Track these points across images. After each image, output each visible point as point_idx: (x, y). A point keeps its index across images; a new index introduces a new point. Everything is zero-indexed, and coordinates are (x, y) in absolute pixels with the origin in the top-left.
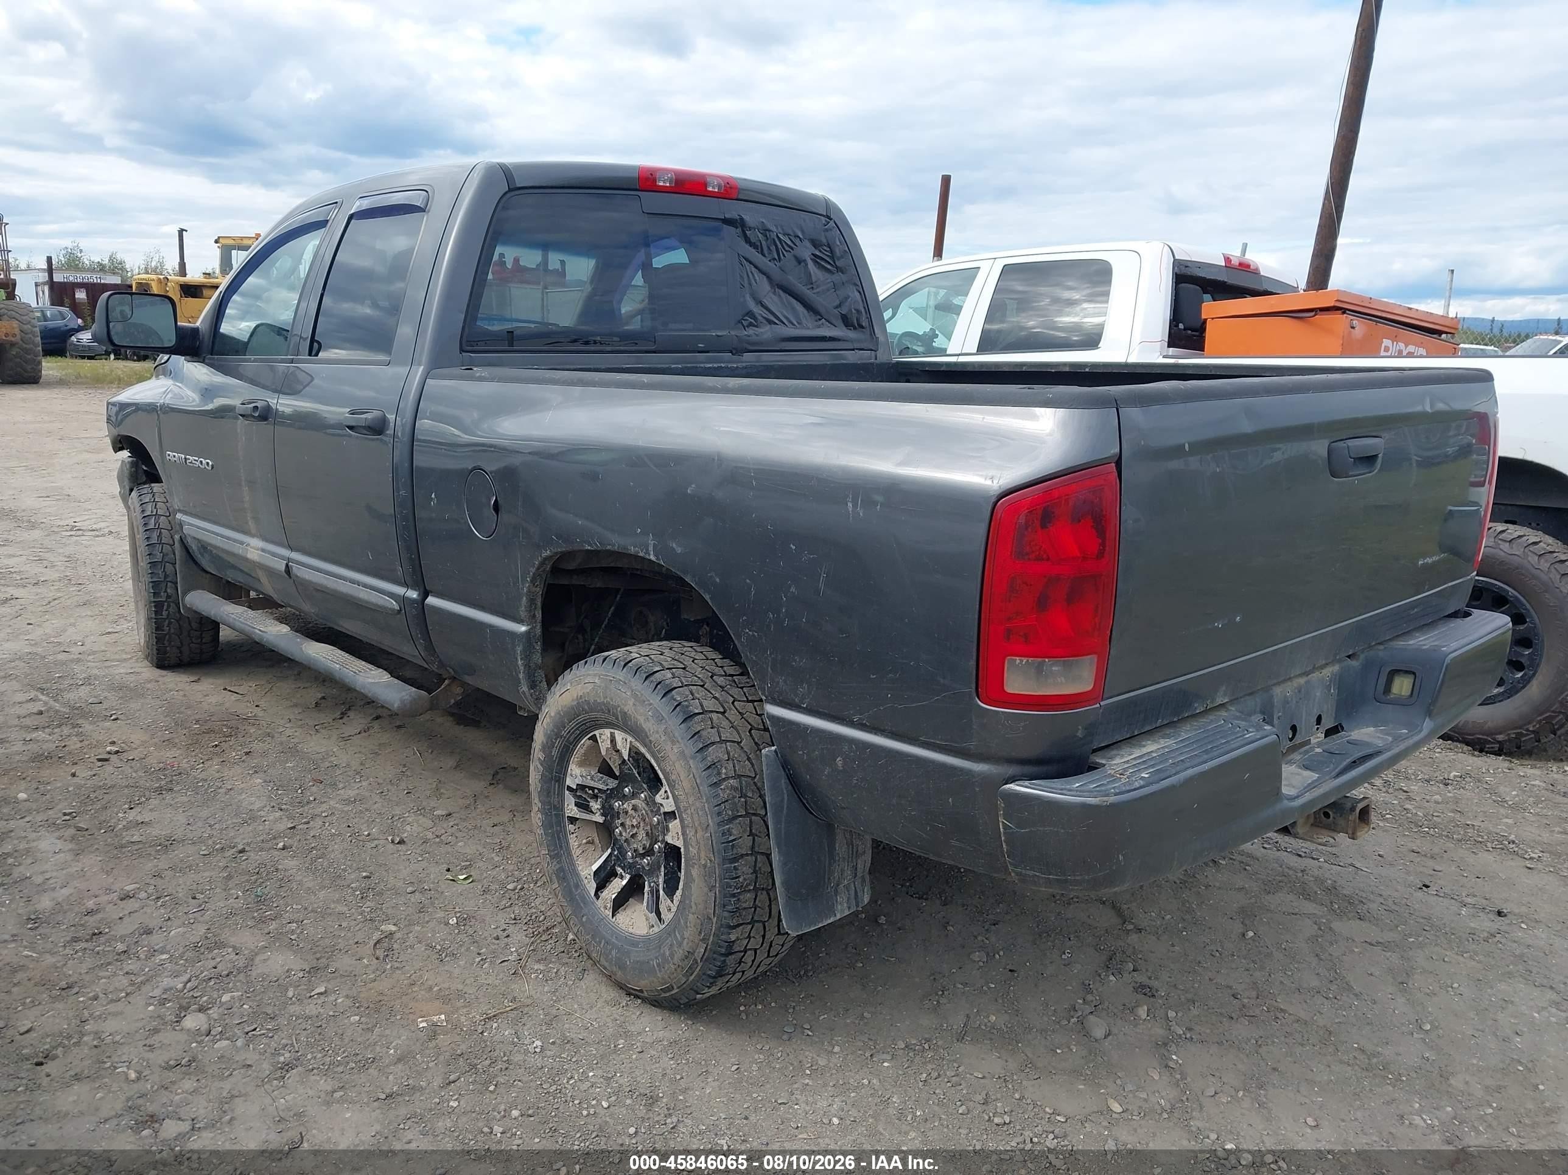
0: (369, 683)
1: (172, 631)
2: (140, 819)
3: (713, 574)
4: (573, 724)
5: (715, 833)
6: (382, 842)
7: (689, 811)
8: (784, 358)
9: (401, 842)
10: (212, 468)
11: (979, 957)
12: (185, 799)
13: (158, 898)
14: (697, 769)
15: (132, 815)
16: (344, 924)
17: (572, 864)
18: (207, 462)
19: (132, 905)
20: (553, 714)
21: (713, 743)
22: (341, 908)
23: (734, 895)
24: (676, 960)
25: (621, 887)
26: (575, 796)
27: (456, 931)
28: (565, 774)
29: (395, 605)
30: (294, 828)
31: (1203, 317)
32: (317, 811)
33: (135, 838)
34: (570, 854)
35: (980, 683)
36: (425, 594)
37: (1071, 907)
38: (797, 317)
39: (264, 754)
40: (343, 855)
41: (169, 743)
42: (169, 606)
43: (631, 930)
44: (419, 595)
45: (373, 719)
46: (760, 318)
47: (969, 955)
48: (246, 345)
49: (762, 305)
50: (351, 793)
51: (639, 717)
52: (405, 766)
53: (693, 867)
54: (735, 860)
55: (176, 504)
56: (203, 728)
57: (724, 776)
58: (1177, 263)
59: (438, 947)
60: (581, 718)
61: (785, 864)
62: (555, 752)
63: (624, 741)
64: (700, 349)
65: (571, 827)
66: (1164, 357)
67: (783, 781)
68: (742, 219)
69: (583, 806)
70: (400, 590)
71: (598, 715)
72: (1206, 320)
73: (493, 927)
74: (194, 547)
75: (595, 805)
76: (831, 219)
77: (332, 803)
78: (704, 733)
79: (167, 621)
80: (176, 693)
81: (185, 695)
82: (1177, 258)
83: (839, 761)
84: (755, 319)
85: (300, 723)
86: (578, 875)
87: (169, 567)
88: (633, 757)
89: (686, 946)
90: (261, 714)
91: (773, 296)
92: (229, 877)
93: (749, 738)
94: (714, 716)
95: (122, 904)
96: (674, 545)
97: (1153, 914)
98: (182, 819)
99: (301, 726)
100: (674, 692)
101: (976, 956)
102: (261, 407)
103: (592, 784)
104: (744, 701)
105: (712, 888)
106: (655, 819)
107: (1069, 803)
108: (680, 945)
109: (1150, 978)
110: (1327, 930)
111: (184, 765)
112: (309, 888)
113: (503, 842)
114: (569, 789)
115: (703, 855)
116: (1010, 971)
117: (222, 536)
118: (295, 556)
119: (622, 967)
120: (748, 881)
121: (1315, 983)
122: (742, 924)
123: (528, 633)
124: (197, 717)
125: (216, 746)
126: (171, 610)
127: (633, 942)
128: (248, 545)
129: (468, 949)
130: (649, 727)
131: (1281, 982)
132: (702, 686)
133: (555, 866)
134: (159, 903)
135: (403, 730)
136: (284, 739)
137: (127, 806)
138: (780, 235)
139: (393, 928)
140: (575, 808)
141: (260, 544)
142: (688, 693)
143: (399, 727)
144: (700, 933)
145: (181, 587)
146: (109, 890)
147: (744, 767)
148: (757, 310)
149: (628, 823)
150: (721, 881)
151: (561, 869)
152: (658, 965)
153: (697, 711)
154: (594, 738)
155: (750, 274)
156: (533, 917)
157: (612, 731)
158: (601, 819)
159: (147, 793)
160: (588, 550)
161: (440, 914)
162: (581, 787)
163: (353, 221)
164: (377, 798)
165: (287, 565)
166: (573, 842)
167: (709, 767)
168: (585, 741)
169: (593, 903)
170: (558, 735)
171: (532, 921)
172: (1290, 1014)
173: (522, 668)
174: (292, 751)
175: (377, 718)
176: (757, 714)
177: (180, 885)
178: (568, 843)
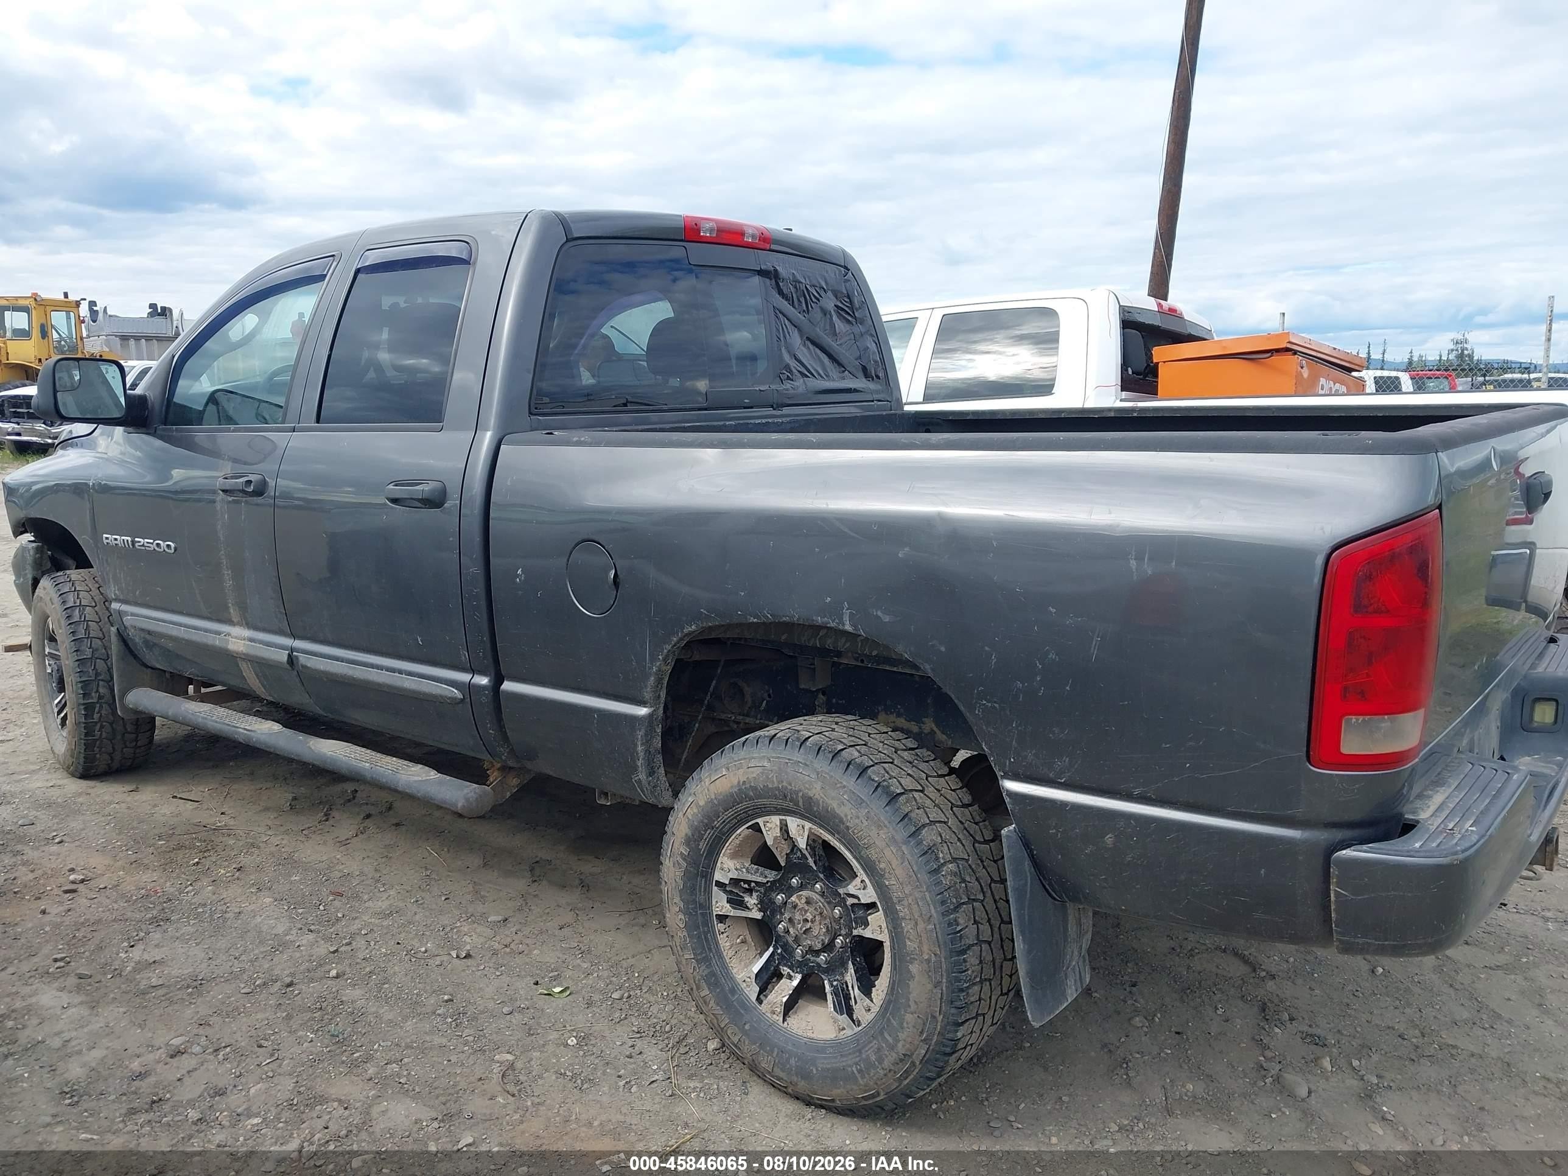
0: (416, 781)
1: (104, 735)
2: (148, 957)
3: (934, 642)
4: (730, 812)
5: (940, 924)
6: (445, 958)
7: (905, 903)
8: (816, 411)
9: (468, 956)
10: (175, 550)
11: (1140, 1021)
12: (191, 929)
13: (216, 1051)
14: (912, 856)
15: (136, 954)
16: (454, 1059)
17: (725, 967)
18: (166, 545)
19: (186, 1062)
20: (702, 803)
21: (924, 826)
22: (438, 1040)
23: (962, 990)
24: (886, 1063)
25: (793, 988)
26: (725, 891)
27: (581, 1053)
28: (713, 869)
29: (456, 693)
30: (336, 951)
31: (1155, 361)
32: (356, 926)
33: (154, 981)
34: (721, 956)
35: (1312, 745)
36: (498, 680)
37: (1196, 958)
38: (824, 369)
39: (259, 868)
40: (409, 977)
41: (136, 864)
42: (101, 707)
43: (810, 1034)
44: (490, 681)
45: (364, 818)
46: (794, 370)
47: (1130, 1019)
48: (201, 413)
49: (796, 359)
50: (382, 904)
51: (829, 802)
52: (427, 869)
53: (911, 963)
54: (963, 952)
55: (112, 591)
56: (170, 843)
57: (942, 861)
58: (1124, 311)
59: (568, 1073)
60: (740, 807)
61: (1029, 952)
62: (702, 845)
63: (800, 830)
64: (745, 405)
65: (721, 927)
66: (1121, 400)
67: (1026, 863)
68: (776, 270)
69: (737, 902)
70: (465, 677)
71: (765, 801)
72: (1158, 363)
73: (618, 1043)
74: (137, 639)
75: (751, 900)
76: (849, 270)
77: (365, 918)
78: (913, 815)
79: (99, 725)
80: (117, 806)
81: (129, 808)
82: (1121, 304)
83: (1109, 839)
84: (791, 372)
85: (282, 829)
86: (732, 979)
87: (101, 665)
88: (810, 845)
89: (901, 1048)
90: (232, 822)
91: (803, 348)
92: (289, 1017)
93: (953, 817)
94: (916, 795)
95: (174, 1062)
96: (879, 613)
97: (1275, 958)
98: (198, 953)
99: (286, 832)
100: (869, 771)
101: (1137, 1021)
102: (257, 482)
103: (749, 877)
104: (935, 777)
105: (937, 985)
106: (837, 911)
107: (1419, 865)
108: (892, 1048)
109: (1310, 1026)
110: (1445, 958)
111: (169, 889)
112: (391, 1021)
113: (581, 945)
114: (719, 884)
115: (925, 948)
116: (1178, 1033)
117: (185, 626)
118: (299, 644)
119: (806, 1076)
120: (975, 973)
121: (1466, 1015)
122: (969, 1019)
123: (650, 716)
124: (156, 831)
125: (198, 863)
126: (103, 712)
127: (819, 1047)
128: (229, 634)
129: (604, 1073)
130: (845, 811)
131: (1435, 1017)
132: (892, 763)
133: (703, 970)
134: (221, 1057)
135: (404, 828)
136: (273, 849)
137: (126, 944)
138: (808, 286)
139: (510, 1057)
140: (728, 905)
141: (247, 633)
142: (883, 772)
143: (397, 825)
144: (922, 1033)
145: (119, 685)
146: (151, 1047)
147: (957, 849)
148: (793, 364)
149: (798, 917)
150: (948, 977)
151: (713, 974)
152: (859, 1071)
153: (898, 792)
154: (757, 828)
155: (784, 326)
156: (658, 1028)
157: (783, 817)
158: (758, 915)
159: (143, 927)
160: (753, 623)
161: (553, 1036)
162: (735, 882)
163: (360, 276)
164: (414, 908)
165: (289, 656)
166: (724, 942)
167: (926, 852)
168: (743, 831)
169: (755, 1008)
170: (708, 826)
171: (657, 1033)
172: (1462, 1050)
173: (641, 755)
174: (289, 862)
175: (368, 816)
176: (951, 790)
177: (237, 1031)
178: (717, 943)
